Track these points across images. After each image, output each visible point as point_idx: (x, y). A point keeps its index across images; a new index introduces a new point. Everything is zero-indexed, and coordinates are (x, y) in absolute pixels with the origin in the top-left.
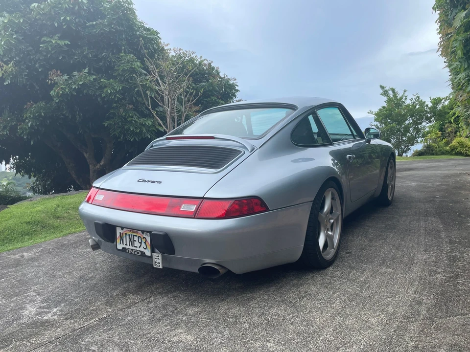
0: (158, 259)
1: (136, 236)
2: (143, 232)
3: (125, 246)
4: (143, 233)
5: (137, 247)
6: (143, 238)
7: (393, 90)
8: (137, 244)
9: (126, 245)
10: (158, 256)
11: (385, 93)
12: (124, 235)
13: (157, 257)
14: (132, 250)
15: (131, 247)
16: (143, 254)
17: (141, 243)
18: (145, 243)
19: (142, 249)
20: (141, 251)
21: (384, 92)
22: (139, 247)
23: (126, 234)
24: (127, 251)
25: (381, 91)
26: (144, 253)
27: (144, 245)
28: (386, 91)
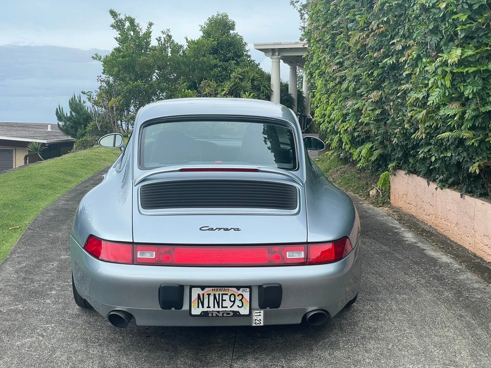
0: (260, 315)
1: (227, 294)
2: (238, 288)
3: (205, 309)
4: (239, 290)
5: (227, 307)
6: (238, 296)
7: (132, 21)
8: (227, 303)
9: (209, 307)
10: (260, 312)
11: (118, 25)
12: (206, 297)
13: (259, 314)
14: (219, 312)
15: (217, 309)
16: (236, 314)
17: (234, 302)
18: (241, 300)
19: (235, 308)
20: (233, 311)
21: (117, 22)
22: (231, 307)
23: (209, 295)
24: (210, 315)
25: (112, 21)
26: (239, 312)
27: (238, 303)
28: (120, 21)
